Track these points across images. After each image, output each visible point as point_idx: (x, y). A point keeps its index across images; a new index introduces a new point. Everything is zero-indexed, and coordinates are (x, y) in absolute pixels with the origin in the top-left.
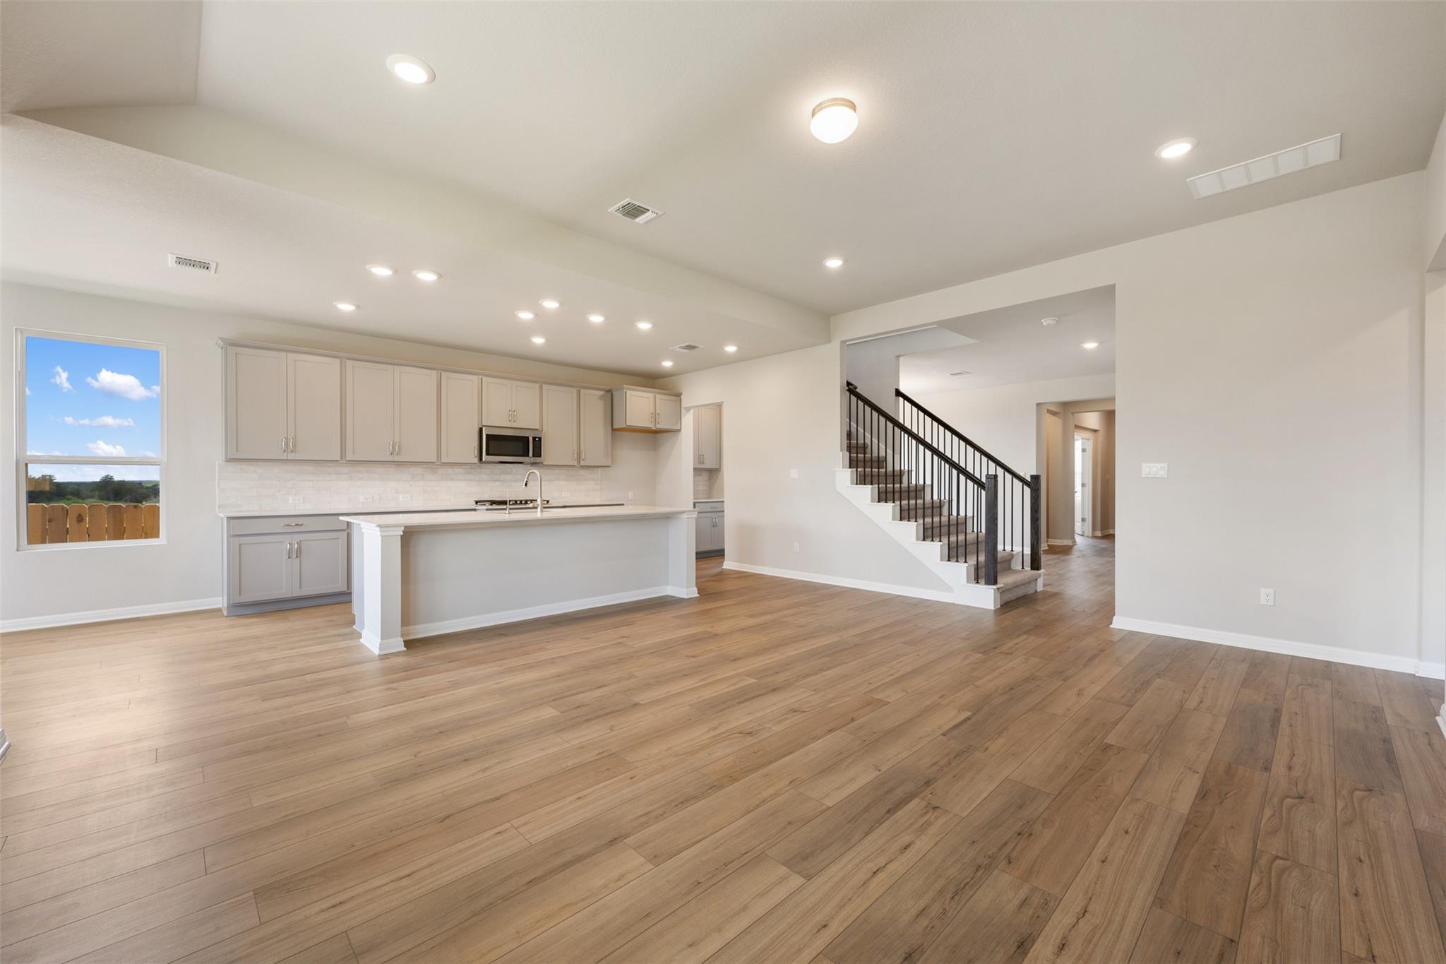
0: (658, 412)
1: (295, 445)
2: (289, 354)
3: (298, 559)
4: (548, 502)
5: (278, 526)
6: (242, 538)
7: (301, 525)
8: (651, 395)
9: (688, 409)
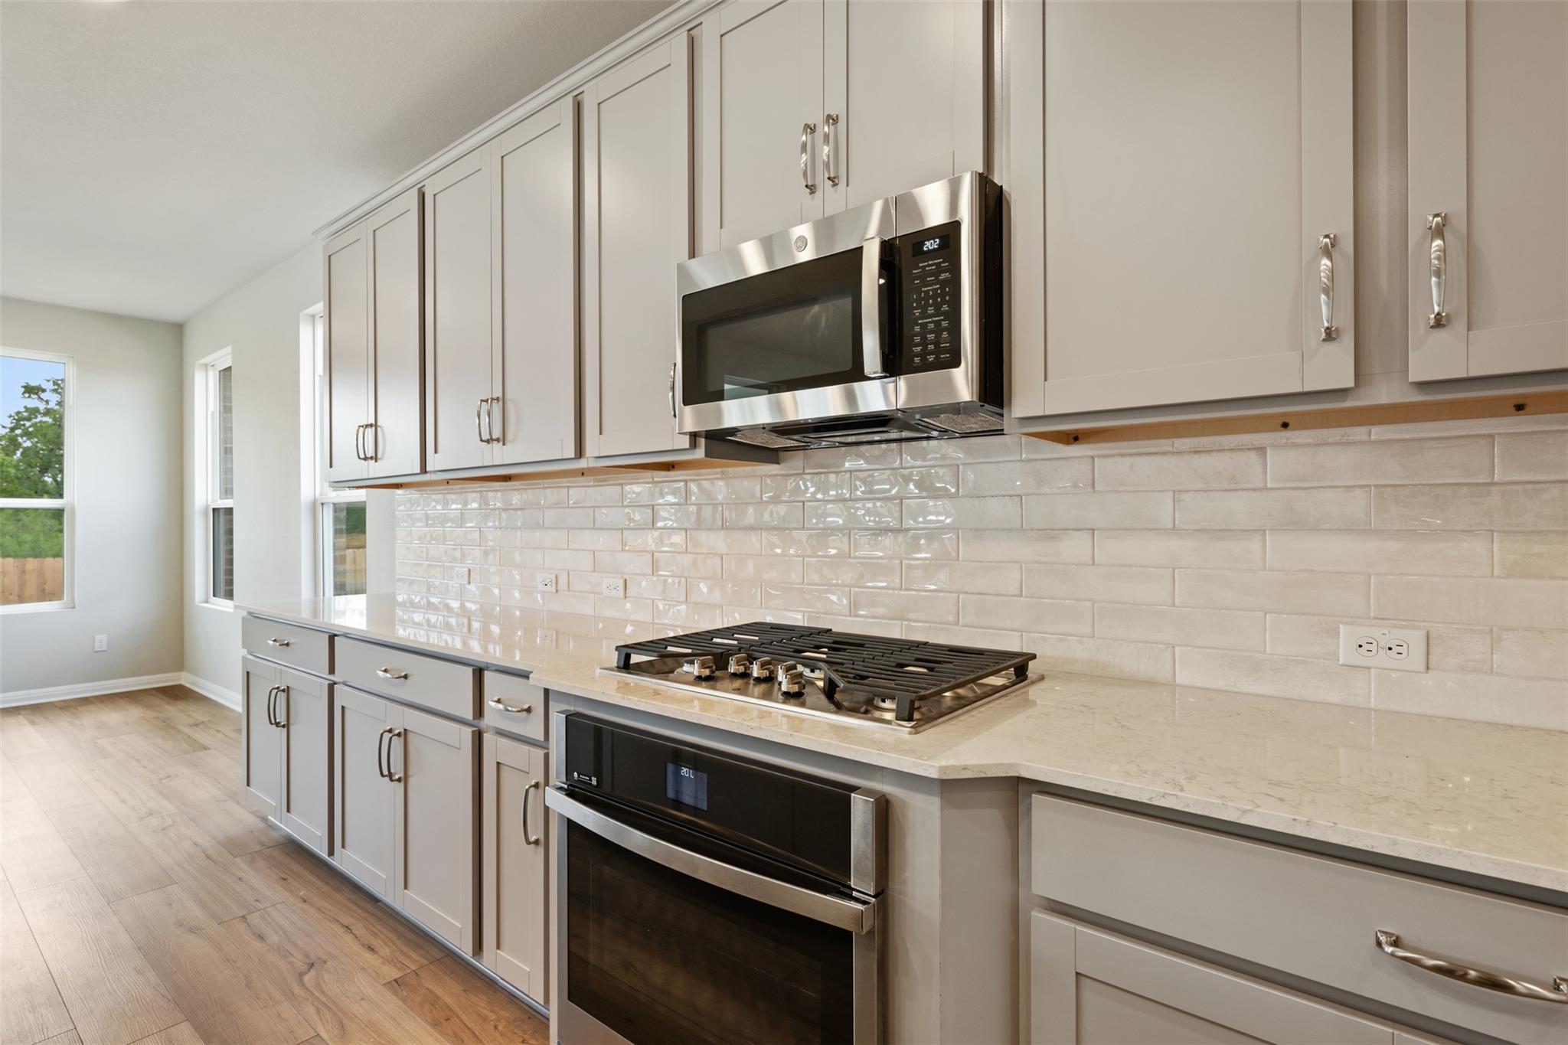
2: (368, 223)
3: (285, 732)
7: (288, 645)
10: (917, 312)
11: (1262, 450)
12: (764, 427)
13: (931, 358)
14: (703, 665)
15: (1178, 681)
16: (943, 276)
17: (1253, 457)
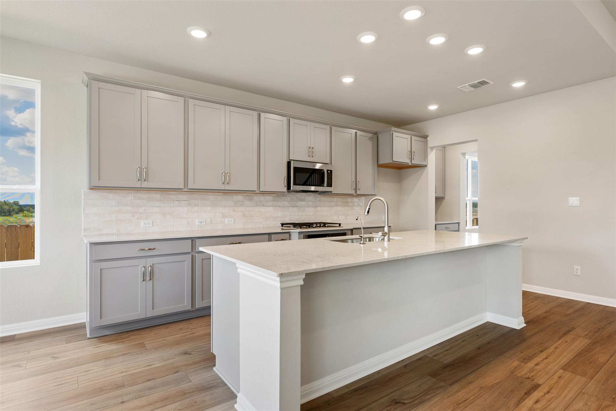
0: (413, 150)
1: (147, 173)
2: (143, 91)
3: (151, 281)
4: (340, 225)
5: (134, 250)
6: (102, 263)
7: (154, 249)
8: (408, 137)
9: (432, 148)
16: (330, 176)
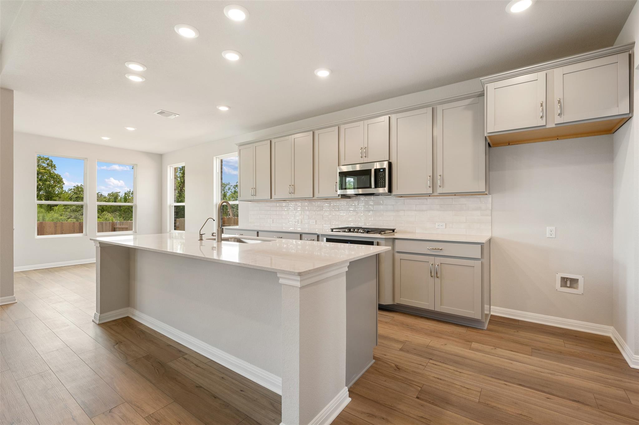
1: (256, 191)
2: (254, 144)
4: (393, 230)
10: (379, 179)
11: (427, 199)
12: (353, 194)
13: (381, 186)
14: (348, 230)
15: (416, 232)
16: (383, 175)
17: (426, 200)
